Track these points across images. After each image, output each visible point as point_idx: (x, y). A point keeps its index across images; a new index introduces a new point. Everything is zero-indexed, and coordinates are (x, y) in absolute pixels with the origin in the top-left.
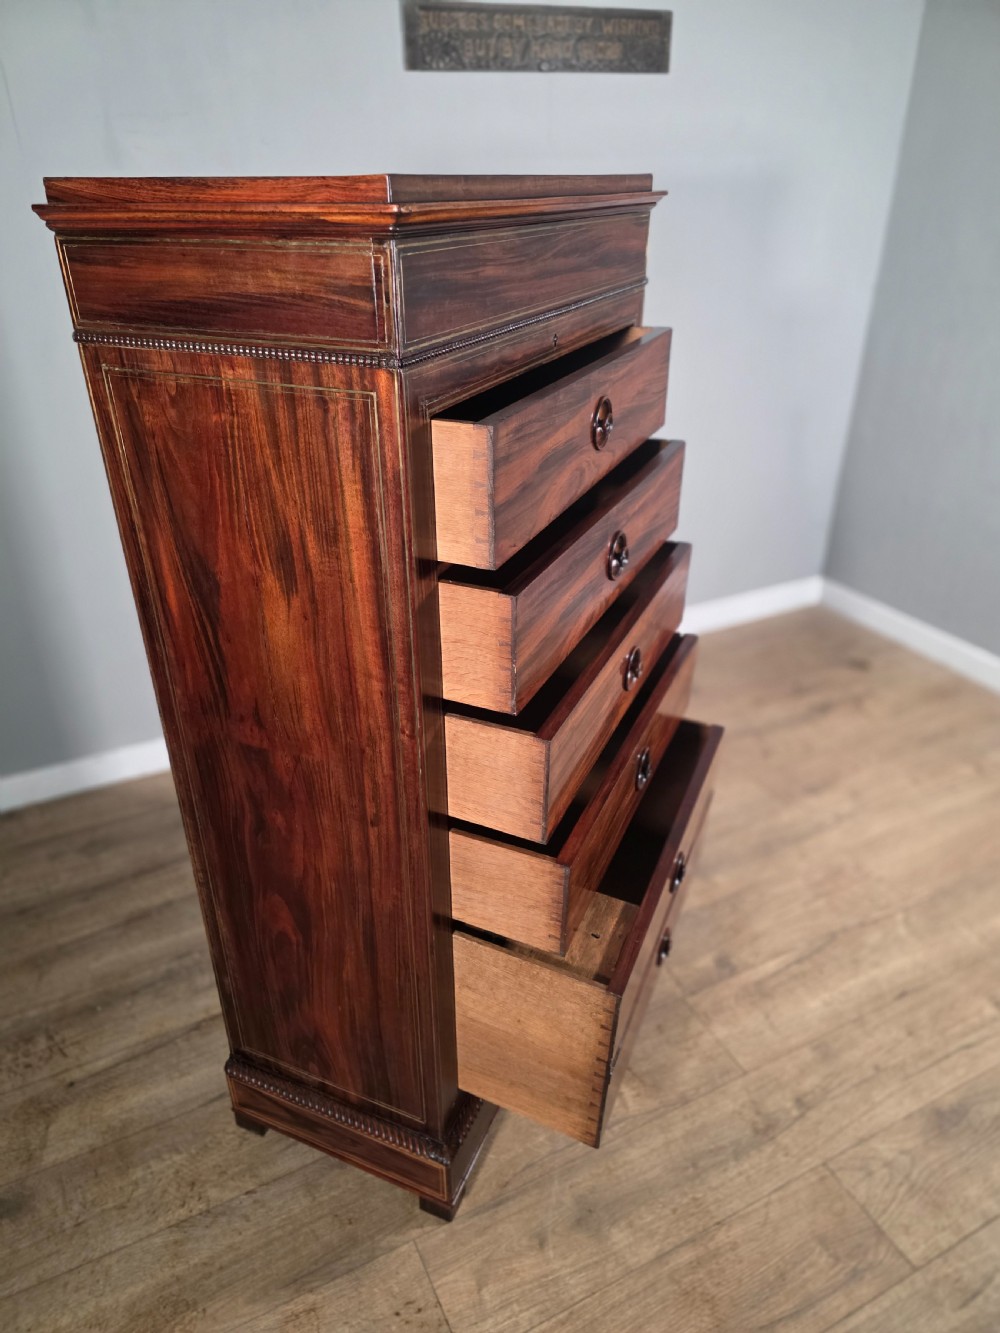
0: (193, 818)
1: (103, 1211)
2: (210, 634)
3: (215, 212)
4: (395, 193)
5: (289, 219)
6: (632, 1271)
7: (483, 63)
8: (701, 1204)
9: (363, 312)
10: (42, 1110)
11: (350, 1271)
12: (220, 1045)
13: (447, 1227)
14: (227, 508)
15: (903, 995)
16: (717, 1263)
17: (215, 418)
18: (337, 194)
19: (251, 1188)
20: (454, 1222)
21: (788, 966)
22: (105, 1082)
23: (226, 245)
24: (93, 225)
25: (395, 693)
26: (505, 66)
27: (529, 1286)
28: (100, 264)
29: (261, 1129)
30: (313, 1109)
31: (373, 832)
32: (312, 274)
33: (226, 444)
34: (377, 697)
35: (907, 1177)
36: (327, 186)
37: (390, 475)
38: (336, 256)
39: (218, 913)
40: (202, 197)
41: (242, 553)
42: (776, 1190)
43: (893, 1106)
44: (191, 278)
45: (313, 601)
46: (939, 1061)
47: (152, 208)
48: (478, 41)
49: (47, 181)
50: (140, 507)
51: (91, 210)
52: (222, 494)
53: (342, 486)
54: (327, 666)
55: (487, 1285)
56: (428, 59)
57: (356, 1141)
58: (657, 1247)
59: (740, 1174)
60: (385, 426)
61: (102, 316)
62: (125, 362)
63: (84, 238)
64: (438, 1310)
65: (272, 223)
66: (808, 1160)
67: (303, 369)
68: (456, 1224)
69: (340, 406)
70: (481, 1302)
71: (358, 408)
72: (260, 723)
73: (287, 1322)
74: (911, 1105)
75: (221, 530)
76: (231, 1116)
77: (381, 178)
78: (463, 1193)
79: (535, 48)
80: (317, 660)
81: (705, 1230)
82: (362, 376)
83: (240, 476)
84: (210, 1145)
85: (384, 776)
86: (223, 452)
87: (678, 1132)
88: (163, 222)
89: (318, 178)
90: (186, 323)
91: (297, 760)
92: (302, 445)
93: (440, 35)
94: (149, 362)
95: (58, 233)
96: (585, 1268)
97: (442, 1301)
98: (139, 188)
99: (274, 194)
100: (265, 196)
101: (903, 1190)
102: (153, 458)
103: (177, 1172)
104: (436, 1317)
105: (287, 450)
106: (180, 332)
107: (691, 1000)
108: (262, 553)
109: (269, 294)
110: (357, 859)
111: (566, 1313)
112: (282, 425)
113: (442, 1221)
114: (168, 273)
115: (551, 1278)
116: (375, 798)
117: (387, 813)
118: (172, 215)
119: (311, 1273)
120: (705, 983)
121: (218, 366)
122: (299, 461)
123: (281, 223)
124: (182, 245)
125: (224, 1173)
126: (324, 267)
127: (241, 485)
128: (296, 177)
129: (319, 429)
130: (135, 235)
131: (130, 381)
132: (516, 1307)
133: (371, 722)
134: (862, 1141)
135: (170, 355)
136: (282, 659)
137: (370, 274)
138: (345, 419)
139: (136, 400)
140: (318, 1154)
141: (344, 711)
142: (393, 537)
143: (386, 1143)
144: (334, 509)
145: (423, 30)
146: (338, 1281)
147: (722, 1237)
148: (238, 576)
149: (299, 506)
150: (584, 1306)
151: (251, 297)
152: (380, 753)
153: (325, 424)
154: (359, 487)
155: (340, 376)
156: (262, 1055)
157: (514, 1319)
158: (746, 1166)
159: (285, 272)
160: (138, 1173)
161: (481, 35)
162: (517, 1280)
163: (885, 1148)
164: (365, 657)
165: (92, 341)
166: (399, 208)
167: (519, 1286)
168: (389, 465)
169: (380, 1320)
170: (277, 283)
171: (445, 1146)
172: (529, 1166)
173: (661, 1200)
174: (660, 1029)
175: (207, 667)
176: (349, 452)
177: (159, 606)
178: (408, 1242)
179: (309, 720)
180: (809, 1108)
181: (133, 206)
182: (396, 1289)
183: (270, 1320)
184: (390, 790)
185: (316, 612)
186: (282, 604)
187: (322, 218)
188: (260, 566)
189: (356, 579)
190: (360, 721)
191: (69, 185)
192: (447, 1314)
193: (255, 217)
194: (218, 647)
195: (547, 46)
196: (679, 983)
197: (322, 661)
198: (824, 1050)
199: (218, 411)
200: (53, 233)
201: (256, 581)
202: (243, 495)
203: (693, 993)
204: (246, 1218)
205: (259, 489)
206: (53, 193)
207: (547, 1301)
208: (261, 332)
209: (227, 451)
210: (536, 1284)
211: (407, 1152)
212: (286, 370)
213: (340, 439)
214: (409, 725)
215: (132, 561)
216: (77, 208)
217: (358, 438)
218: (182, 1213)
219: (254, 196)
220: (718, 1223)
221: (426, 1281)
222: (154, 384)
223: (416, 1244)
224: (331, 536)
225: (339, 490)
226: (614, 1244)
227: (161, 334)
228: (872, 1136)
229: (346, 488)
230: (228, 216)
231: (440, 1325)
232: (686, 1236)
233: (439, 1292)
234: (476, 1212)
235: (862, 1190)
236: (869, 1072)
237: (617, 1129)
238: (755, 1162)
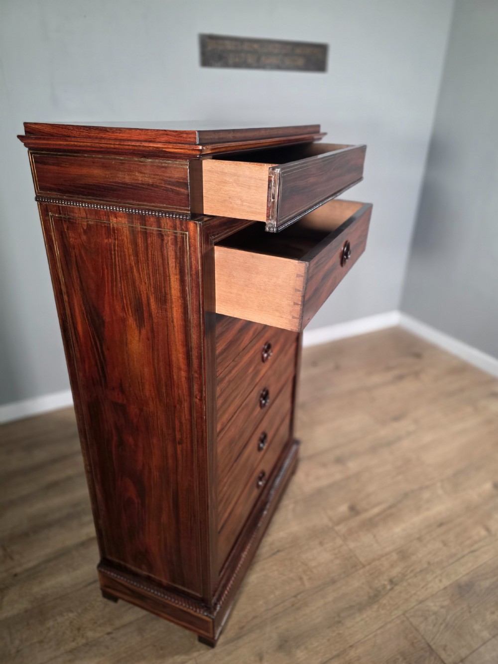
0: (86, 438)
1: (31, 644)
2: (99, 346)
3: (111, 144)
4: (200, 140)
5: (147, 149)
8: (342, 637)
9: (183, 194)
12: (94, 554)
13: (212, 651)
14: (110, 284)
15: (441, 525)
17: (106, 241)
18: (172, 139)
19: (109, 629)
20: (215, 648)
21: (385, 510)
22: (34, 574)
23: (115, 159)
24: (48, 147)
25: (193, 377)
28: (50, 165)
29: (115, 599)
30: (144, 589)
31: (179, 448)
32: (158, 175)
33: (111, 254)
34: (183, 379)
35: (444, 620)
36: (167, 134)
37: (194, 272)
38: (170, 167)
39: (97, 487)
40: (104, 136)
41: (117, 307)
42: (380, 628)
43: (437, 583)
44: (96, 174)
45: (152, 331)
46: (459, 559)
47: (79, 140)
49: (25, 124)
50: (65, 282)
51: (48, 139)
52: (108, 278)
53: (169, 276)
54: (158, 364)
56: (211, 61)
57: (165, 606)
58: (320, 660)
59: (362, 620)
60: (192, 248)
61: (51, 189)
62: (61, 212)
63: (43, 152)
65: (139, 150)
66: (396, 612)
67: (152, 219)
68: (217, 649)
69: (170, 238)
71: (179, 240)
72: (123, 391)
74: (446, 583)
75: (106, 295)
76: (100, 593)
77: (194, 133)
78: (221, 633)
80: (153, 359)
81: (344, 650)
82: (181, 224)
83: (118, 269)
84: (88, 608)
85: (186, 420)
86: (110, 257)
87: (330, 598)
88: (84, 147)
89: (162, 130)
90: (93, 195)
91: (141, 410)
92: (150, 256)
94: (73, 212)
95: (30, 149)
98: (72, 130)
99: (140, 137)
100: (135, 138)
101: (442, 627)
102: (74, 259)
103: (71, 622)
105: (142, 257)
106: (90, 199)
107: (336, 528)
108: (127, 308)
109: (136, 183)
110: (170, 461)
112: (140, 245)
113: (209, 647)
114: (85, 171)
116: (180, 430)
117: (186, 438)
118: (89, 144)
120: (344, 520)
121: (109, 216)
122: (148, 263)
123: (143, 151)
124: (93, 158)
125: (95, 623)
126: (164, 172)
127: (118, 274)
128: (151, 130)
129: (159, 248)
130: (69, 152)
131: (63, 222)
133: (180, 392)
134: (421, 602)
135: (85, 210)
136: (135, 359)
137: (187, 176)
138: (172, 244)
139: (66, 230)
140: (144, 613)
141: (166, 386)
142: (195, 301)
143: (181, 607)
144: (165, 287)
145: (210, 48)
147: (353, 653)
148: (114, 318)
149: (147, 285)
151: (127, 184)
152: (184, 408)
153: (162, 246)
154: (178, 277)
155: (170, 223)
156: (117, 560)
158: (364, 616)
159: (144, 173)
160: (50, 623)
163: (432, 605)
164: (178, 360)
165: (45, 201)
166: (202, 147)
168: (193, 267)
170: (140, 179)
171: (212, 609)
172: (255, 617)
173: (322, 634)
174: (321, 544)
175: (96, 363)
176: (174, 260)
177: (73, 331)
178: (191, 659)
179: (148, 391)
180: (396, 584)
181: (69, 139)
184: (188, 427)
185: (154, 337)
186: (137, 333)
187: (164, 150)
188: (126, 313)
189: (175, 321)
190: (174, 391)
191: (37, 127)
193: (130, 147)
194: (103, 352)
196: (330, 520)
197: (156, 361)
198: (403, 554)
199: (108, 238)
200: (27, 149)
201: (124, 321)
202: (119, 279)
203: (338, 524)
204: (107, 647)
205: (127, 276)
206: (28, 130)
208: (131, 202)
209: (112, 257)
211: (192, 612)
212: (143, 220)
213: (169, 253)
214: (200, 394)
215: (60, 308)
216: (40, 138)
217: (178, 254)
218: (73, 645)
219: (130, 137)
220: (351, 646)
222: (75, 223)
223: (195, 660)
224: (163, 299)
225: (168, 278)
226: (298, 658)
227: (80, 200)
228: (427, 599)
229: (171, 277)
230: (117, 146)
232: (335, 653)
234: (227, 643)
235: (422, 627)
236: (425, 565)
237: (299, 597)
238: (369, 613)
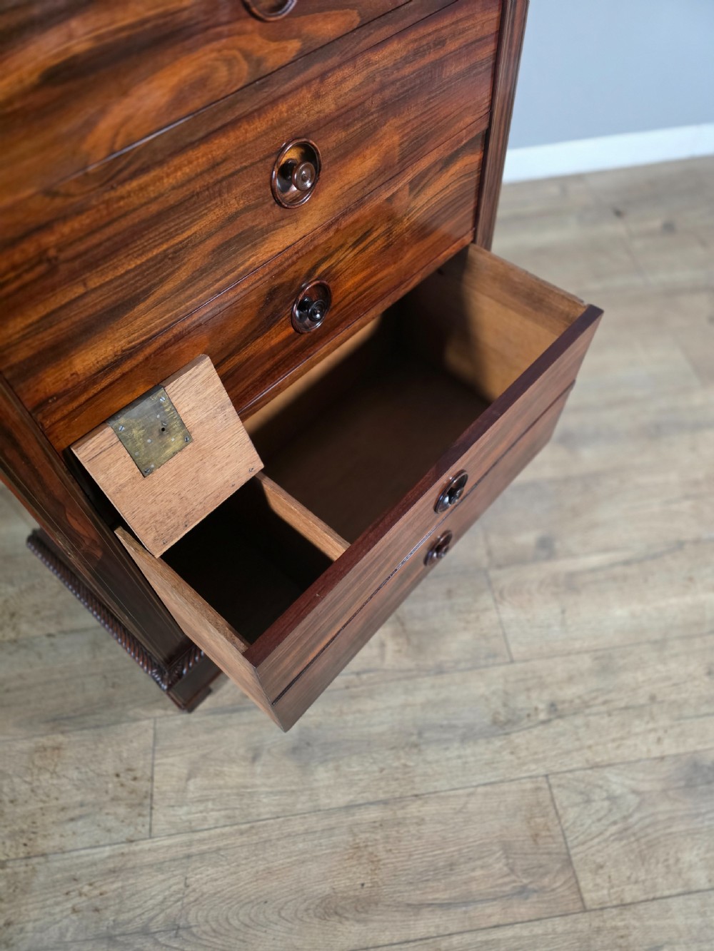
6: (319, 810)
8: (408, 773)
11: (97, 727)
13: (185, 716)
16: (398, 832)
19: (52, 630)
20: (193, 714)
21: (612, 565)
27: (229, 791)
42: (485, 785)
43: (650, 743)
55: (195, 777)
58: (351, 797)
59: (459, 757)
64: (149, 784)
66: (533, 767)
68: (195, 717)
70: (185, 790)
73: (36, 751)
74: (669, 747)
81: (400, 798)
87: (419, 698)
96: (281, 792)
97: (156, 777)
101: (614, 829)
103: (6, 601)
104: (144, 789)
107: (493, 574)
111: (248, 825)
115: (249, 790)
119: (68, 718)
120: (517, 560)
125: (37, 612)
132: (210, 805)
134: (595, 766)
146: (85, 732)
147: (414, 809)
150: (265, 826)
157: (204, 814)
158: (469, 751)
162: (221, 782)
163: (617, 782)
167: (220, 788)
169: (102, 775)
171: (167, 674)
173: (375, 755)
174: (449, 593)
178: (148, 718)
180: (560, 717)
182: (125, 755)
183: (25, 745)
192: (155, 790)
196: (489, 553)
198: (606, 662)
203: (499, 567)
204: (40, 656)
207: (237, 808)
210: (235, 791)
220: (416, 796)
221: (150, 756)
223: (155, 723)
226: (316, 780)
228: (612, 765)
231: (145, 797)
232: (382, 796)
233: (156, 769)
234: (214, 711)
235: (571, 814)
236: (642, 701)
237: (364, 677)
238: (479, 751)
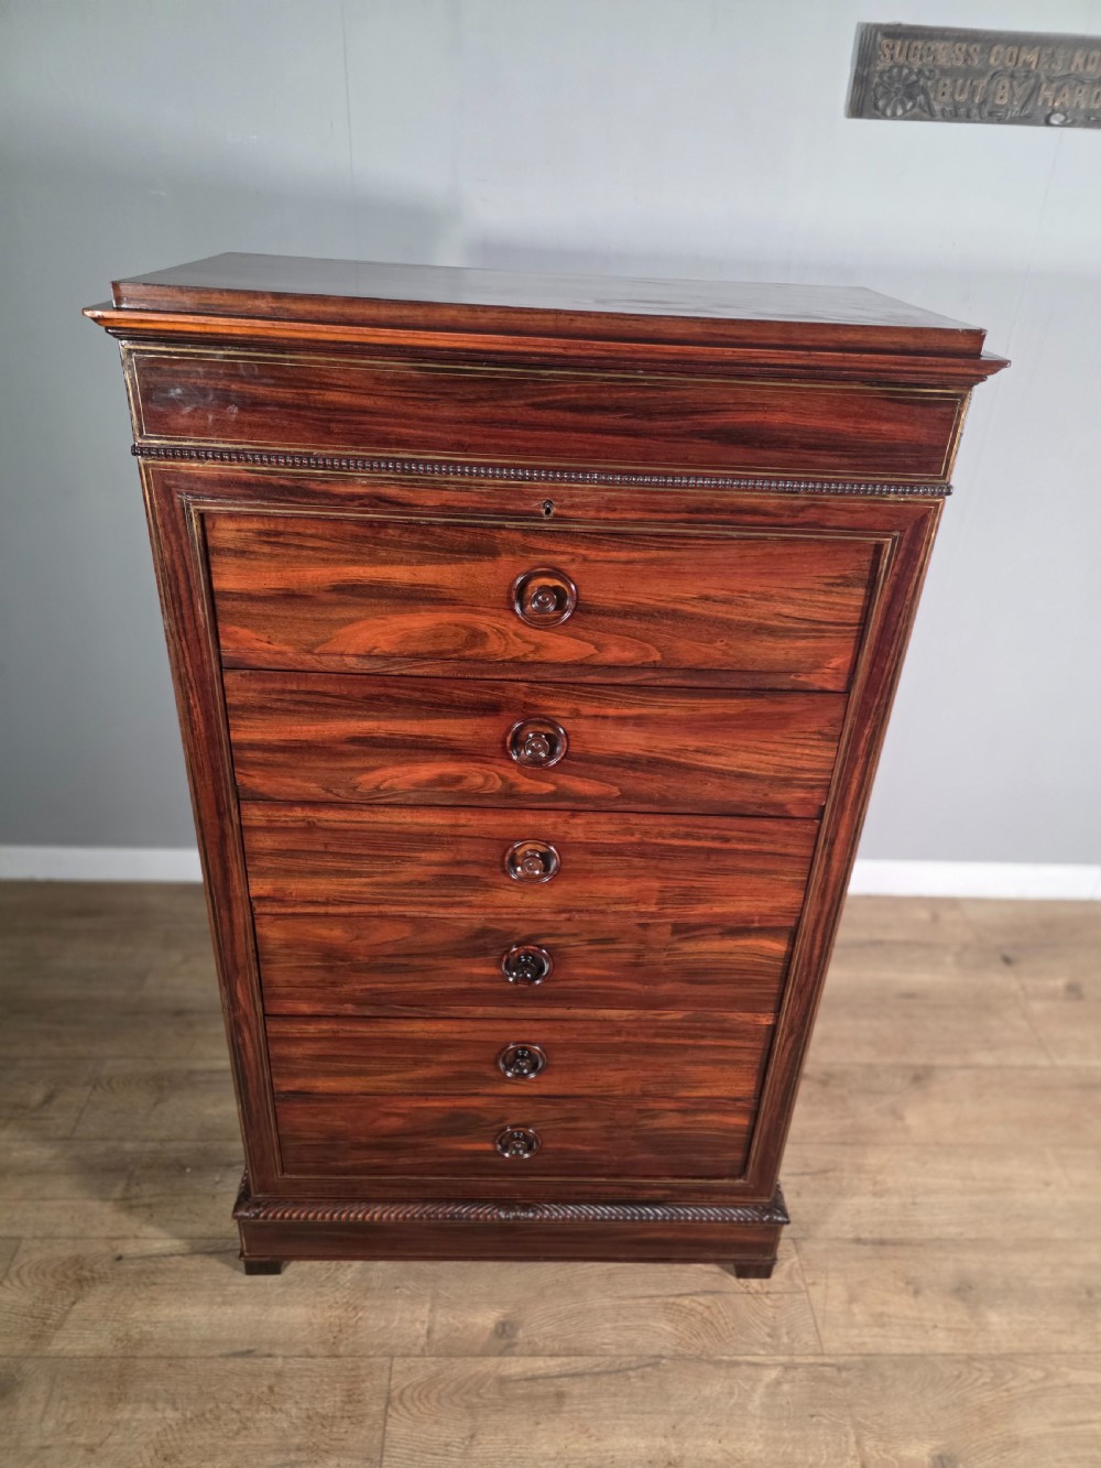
1: (73, 1444)
7: (962, 111)
10: (79, 1276)
22: (150, 1272)
26: (995, 116)
48: (960, 82)
56: (881, 104)
79: (1046, 93)
84: (208, 1416)
93: (905, 71)
103: (162, 1433)
145: (882, 64)
161: (968, 73)
195: (1066, 89)
